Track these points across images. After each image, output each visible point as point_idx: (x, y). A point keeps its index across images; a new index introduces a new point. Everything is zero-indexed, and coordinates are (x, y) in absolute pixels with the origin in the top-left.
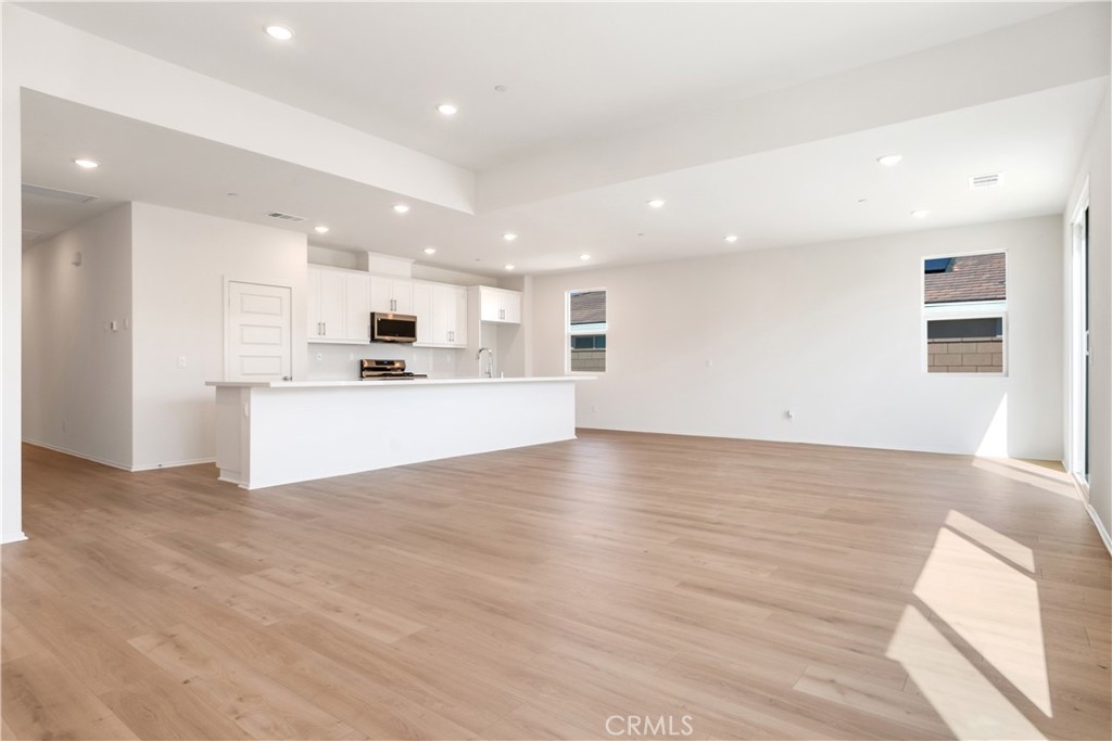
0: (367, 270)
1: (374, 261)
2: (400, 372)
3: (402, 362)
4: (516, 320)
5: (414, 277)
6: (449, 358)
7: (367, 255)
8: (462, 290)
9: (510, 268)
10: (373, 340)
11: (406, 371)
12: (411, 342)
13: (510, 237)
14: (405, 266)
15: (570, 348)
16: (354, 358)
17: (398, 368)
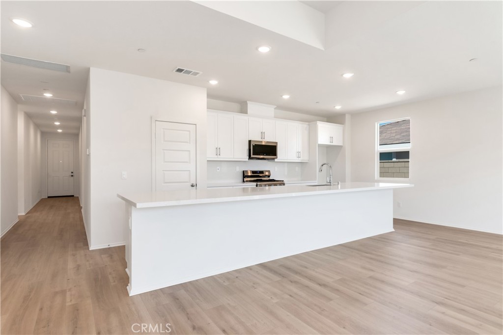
0: (247, 113)
1: (251, 107)
2: (267, 179)
3: (269, 171)
4: (340, 144)
5: (276, 117)
6: (297, 169)
7: (247, 104)
8: (305, 125)
9: (338, 108)
10: (250, 158)
11: (271, 178)
12: (274, 159)
13: (348, 76)
14: (270, 110)
15: (379, 161)
16: (239, 169)
17: (266, 176)
